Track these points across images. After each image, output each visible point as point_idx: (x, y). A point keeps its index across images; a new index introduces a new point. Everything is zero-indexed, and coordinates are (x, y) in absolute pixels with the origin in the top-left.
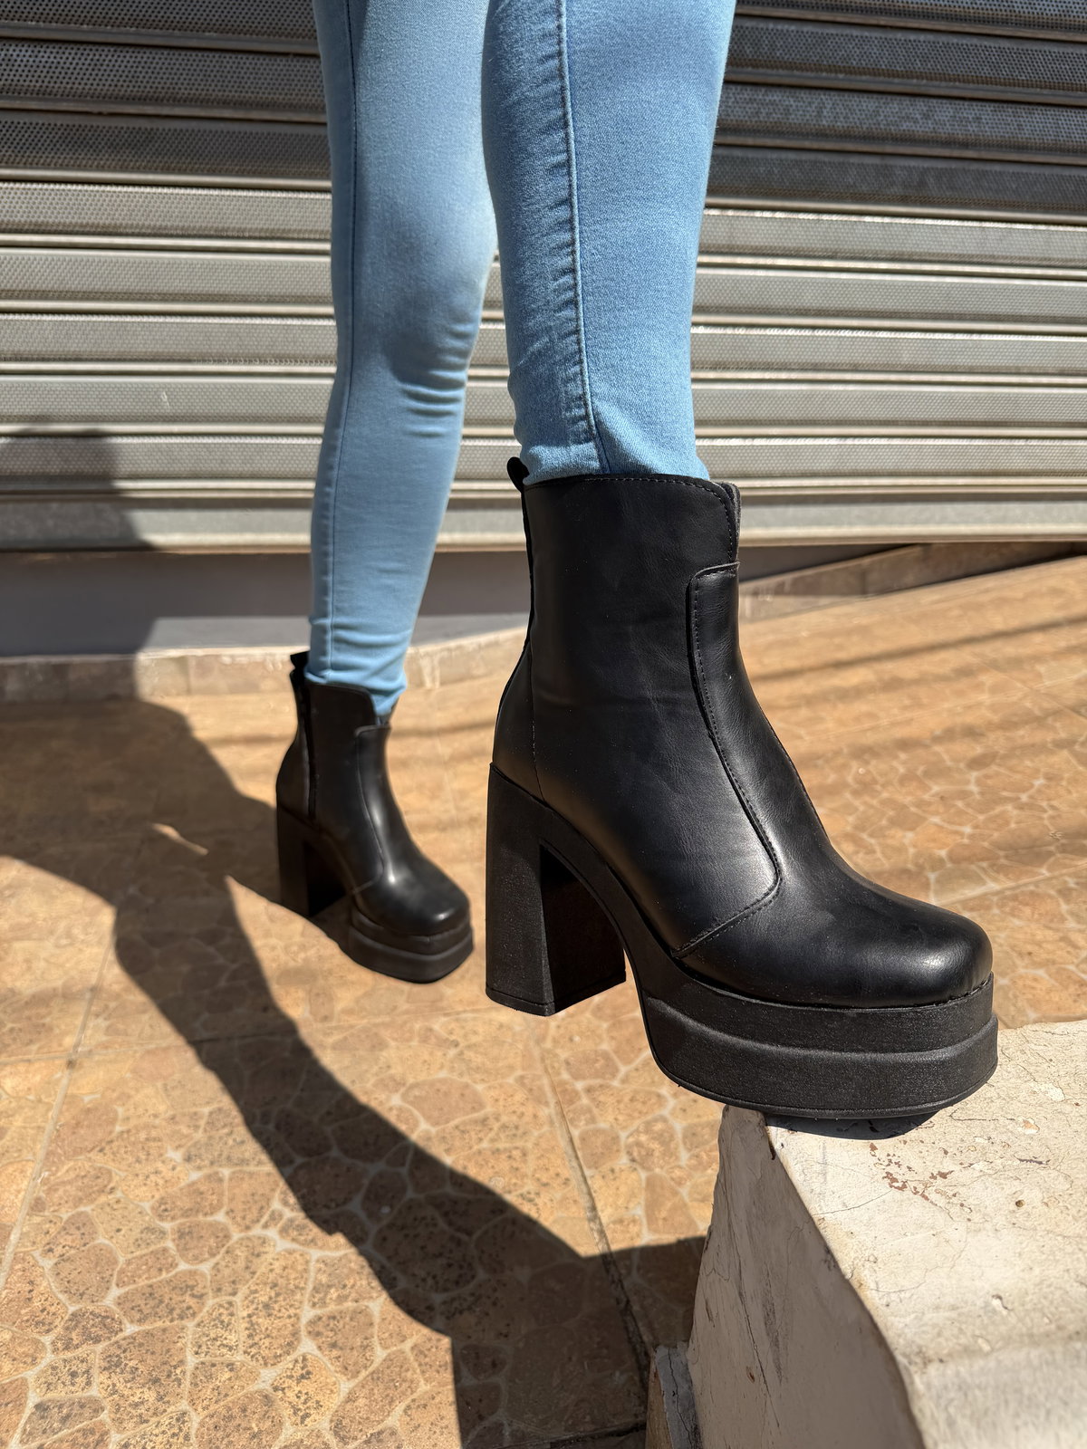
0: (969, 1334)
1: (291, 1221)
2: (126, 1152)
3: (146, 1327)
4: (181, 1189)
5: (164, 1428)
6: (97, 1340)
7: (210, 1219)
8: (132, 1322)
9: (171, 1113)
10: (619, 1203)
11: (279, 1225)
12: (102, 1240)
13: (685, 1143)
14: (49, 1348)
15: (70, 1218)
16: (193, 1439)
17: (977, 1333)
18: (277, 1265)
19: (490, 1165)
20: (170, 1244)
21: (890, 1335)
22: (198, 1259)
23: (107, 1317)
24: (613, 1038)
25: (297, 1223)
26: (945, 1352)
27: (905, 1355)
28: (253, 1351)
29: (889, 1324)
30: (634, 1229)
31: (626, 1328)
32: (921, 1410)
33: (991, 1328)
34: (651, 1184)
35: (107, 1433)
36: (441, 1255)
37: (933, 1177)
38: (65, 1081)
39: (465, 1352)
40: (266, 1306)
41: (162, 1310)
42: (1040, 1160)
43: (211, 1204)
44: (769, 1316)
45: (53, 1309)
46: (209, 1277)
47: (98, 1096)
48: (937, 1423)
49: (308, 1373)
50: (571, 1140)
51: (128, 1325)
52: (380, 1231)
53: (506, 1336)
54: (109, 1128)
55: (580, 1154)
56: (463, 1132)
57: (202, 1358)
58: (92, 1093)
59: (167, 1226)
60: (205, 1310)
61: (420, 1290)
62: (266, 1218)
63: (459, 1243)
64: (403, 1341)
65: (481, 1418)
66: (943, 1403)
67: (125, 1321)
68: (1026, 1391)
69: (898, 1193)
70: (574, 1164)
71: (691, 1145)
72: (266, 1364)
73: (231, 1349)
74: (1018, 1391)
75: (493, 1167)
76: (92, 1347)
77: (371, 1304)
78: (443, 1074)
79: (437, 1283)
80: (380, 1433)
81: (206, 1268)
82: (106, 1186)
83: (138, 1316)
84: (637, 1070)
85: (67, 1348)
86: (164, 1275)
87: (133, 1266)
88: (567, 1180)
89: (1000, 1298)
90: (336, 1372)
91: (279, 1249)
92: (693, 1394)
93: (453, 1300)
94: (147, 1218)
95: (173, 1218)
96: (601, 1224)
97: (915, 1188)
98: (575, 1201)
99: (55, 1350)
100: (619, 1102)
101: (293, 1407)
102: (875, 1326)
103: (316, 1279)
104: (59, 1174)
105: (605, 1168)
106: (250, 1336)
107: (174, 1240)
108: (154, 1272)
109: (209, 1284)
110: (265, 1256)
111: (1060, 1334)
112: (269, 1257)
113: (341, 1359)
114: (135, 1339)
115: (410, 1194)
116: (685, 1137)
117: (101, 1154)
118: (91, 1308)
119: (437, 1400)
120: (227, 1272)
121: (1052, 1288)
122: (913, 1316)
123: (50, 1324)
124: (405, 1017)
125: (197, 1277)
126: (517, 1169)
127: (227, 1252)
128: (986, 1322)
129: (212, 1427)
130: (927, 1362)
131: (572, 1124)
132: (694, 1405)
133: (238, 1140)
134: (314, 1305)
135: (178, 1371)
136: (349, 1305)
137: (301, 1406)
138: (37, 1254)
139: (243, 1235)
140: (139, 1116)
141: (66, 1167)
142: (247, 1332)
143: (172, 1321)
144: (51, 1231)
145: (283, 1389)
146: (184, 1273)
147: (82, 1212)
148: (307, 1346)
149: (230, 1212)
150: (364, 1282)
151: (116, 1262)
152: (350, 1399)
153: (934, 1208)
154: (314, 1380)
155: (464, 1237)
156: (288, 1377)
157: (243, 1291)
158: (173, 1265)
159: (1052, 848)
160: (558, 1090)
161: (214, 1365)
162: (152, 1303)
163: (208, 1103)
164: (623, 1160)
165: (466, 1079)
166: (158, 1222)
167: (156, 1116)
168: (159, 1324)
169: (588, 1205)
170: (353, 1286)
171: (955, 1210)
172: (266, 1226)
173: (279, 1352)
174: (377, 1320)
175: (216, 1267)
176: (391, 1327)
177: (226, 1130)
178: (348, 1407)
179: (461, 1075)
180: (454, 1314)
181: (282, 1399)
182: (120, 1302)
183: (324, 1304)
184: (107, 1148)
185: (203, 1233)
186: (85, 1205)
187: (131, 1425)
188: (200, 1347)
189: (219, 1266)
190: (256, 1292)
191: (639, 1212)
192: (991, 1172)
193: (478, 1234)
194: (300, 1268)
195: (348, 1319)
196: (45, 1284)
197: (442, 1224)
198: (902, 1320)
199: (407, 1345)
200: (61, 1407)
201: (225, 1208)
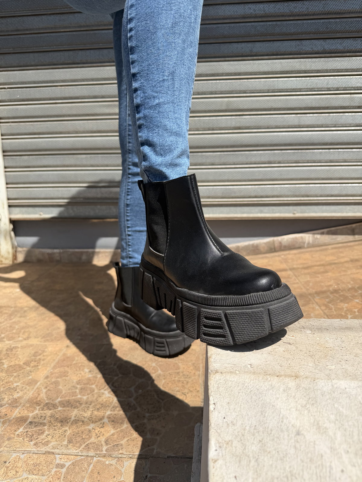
0: (234, 370)
2: (74, 368)
4: (85, 378)
5: (60, 433)
6: (50, 410)
7: (91, 386)
8: (61, 407)
11: (109, 390)
12: (60, 387)
14: (38, 409)
15: (54, 381)
16: (66, 436)
17: (238, 370)
20: (78, 391)
21: (210, 367)
22: (84, 395)
23: (55, 405)
26: (224, 372)
27: (211, 370)
28: (90, 419)
33: (243, 370)
35: (45, 431)
36: (152, 404)
38: (65, 350)
40: (98, 409)
41: (70, 405)
42: (290, 343)
45: (42, 401)
46: (85, 400)
48: (214, 387)
49: (103, 427)
52: (137, 395)
53: (164, 427)
54: (72, 362)
56: (171, 375)
57: (76, 418)
59: (79, 386)
60: (81, 407)
63: (159, 402)
65: (149, 446)
67: (59, 406)
72: (93, 423)
73: (84, 417)
74: (243, 384)
79: (149, 410)
80: (118, 445)
81: (85, 398)
82: (66, 375)
83: (63, 406)
85: (42, 410)
86: (73, 398)
87: (66, 394)
89: (251, 365)
90: (111, 428)
91: (107, 396)
93: (152, 416)
94: (74, 384)
95: (81, 385)
99: (39, 410)
101: (96, 434)
104: (55, 371)
106: (91, 415)
108: (71, 396)
111: (264, 374)
112: (103, 398)
113: (114, 425)
114: (60, 411)
115: (149, 388)
117: (68, 368)
118: (52, 402)
120: (90, 399)
122: (220, 364)
123: (40, 404)
125: (82, 399)
126: (184, 385)
127: (92, 395)
128: (242, 368)
129: (72, 435)
130: (217, 372)
134: (111, 411)
135: (69, 420)
137: (98, 434)
138: (43, 388)
139: (98, 391)
140: (81, 360)
141: (57, 370)
143: (71, 408)
144: (48, 383)
145: (95, 429)
146: (79, 398)
147: (58, 380)
148: (106, 420)
149: (97, 386)
151: (62, 393)
152: (113, 435)
155: (161, 401)
156: (97, 427)
157: (93, 404)
158: (77, 396)
161: (78, 420)
162: (68, 403)
163: (101, 359)
165: (177, 362)
166: (76, 385)
172: (105, 390)
173: (97, 420)
175: (88, 398)
177: (103, 366)
178: (111, 437)
180: (151, 419)
181: (94, 432)
182: (59, 402)
183: (114, 411)
184: (70, 366)
185: (87, 389)
187: (52, 430)
188: (76, 416)
190: (96, 405)
194: (111, 401)
196: (42, 395)
197: (156, 397)
198: (217, 364)
200: (35, 423)
201: (96, 384)
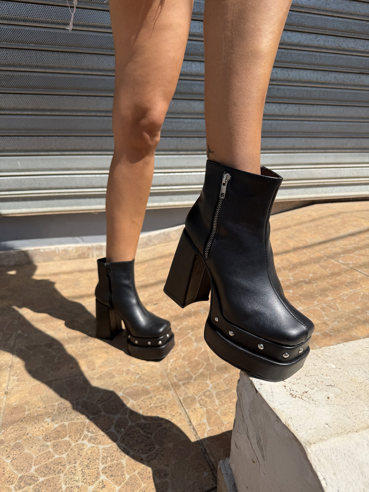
0: (321, 435)
1: (91, 437)
2: (30, 421)
3: (47, 478)
4: (52, 431)
6: (30, 484)
7: (63, 439)
8: (41, 477)
9: (44, 406)
10: (198, 419)
11: (88, 439)
12: (26, 451)
13: (217, 398)
14: (13, 489)
15: (14, 445)
17: (323, 434)
18: (88, 452)
19: (155, 411)
20: (51, 450)
21: (299, 438)
22: (61, 453)
23: (32, 476)
24: (189, 367)
25: (93, 437)
26: (315, 441)
27: (304, 443)
28: (85, 481)
29: (298, 435)
30: (204, 427)
31: (206, 458)
32: (310, 458)
33: (326, 433)
34: (207, 412)
36: (143, 442)
37: (303, 393)
38: (5, 399)
39: (155, 472)
40: (87, 466)
41: (51, 471)
42: (332, 385)
43: (63, 435)
44: (259, 442)
45: (13, 476)
46: (66, 459)
47: (18, 403)
48: (315, 461)
49: (104, 486)
50: (180, 401)
51: (40, 478)
52: (122, 437)
53: (168, 466)
54: (24, 413)
55: (183, 405)
56: (145, 402)
57: (68, 486)
58: (15, 402)
59: (49, 443)
60: (66, 470)
61: (138, 454)
62: (83, 437)
63: (148, 438)
64: (135, 471)
66: (316, 455)
67: (39, 477)
68: (338, 449)
69: (294, 398)
70: (182, 408)
71: (219, 398)
72: (90, 485)
73: (77, 481)
74: (336, 449)
75: (156, 412)
76: (29, 487)
77: (122, 461)
78: (135, 384)
79: (143, 451)
81: (64, 456)
82: (25, 433)
83: (43, 475)
84: (198, 376)
85: (20, 489)
86: (50, 460)
87: (39, 458)
88: (180, 413)
89: (327, 424)
90: (114, 484)
91: (88, 447)
92: (232, 473)
93: (149, 456)
94: (41, 442)
95: (50, 441)
96: (193, 426)
97: (299, 397)
98: (184, 420)
99: (16, 490)
100: (194, 387)
102: (295, 436)
103: (103, 455)
104: (8, 431)
105: (192, 408)
106: (83, 476)
107: (52, 448)
108: (46, 459)
109: (66, 461)
110: (84, 449)
111: (345, 432)
112: (86, 450)
113: (115, 480)
114: (43, 482)
115: (130, 424)
116: (216, 396)
117: (22, 422)
118: (26, 474)
119: (148, 488)
120: (72, 456)
121: (341, 420)
122: (305, 432)
123: (12, 481)
124: (120, 367)
125: (62, 459)
126: (164, 412)
127: (71, 450)
128: (325, 431)
130: (310, 444)
131: (180, 396)
132: (233, 477)
133: (69, 412)
134: (103, 463)
135: (60, 491)
136: (115, 462)
138: (4, 458)
139: (75, 443)
140: (33, 408)
141: (10, 428)
142: (82, 475)
143: (55, 475)
144: (8, 450)
146: (57, 458)
147: (18, 443)
148: (103, 477)
149: (70, 437)
150: (119, 454)
151: (33, 458)
153: (305, 402)
154: (106, 488)
155: (150, 436)
156: (98, 488)
157: (78, 462)
158: (53, 456)
159: (317, 295)
160: (174, 385)
161: (72, 487)
162: (47, 470)
163: (57, 401)
164: (198, 405)
165: (143, 385)
166: (45, 443)
167: (39, 407)
168: (51, 476)
169: (188, 420)
170: (115, 456)
171: (311, 402)
172: (83, 440)
173: (93, 480)
174: (125, 466)
176: (130, 467)
177: (65, 410)
179: (141, 384)
180: (150, 461)
182: (36, 471)
183: (106, 462)
184: (24, 420)
185: (62, 444)
186: (19, 440)
188: (66, 482)
189: (69, 455)
190: (83, 462)
191: (205, 421)
192: (319, 390)
193: (154, 434)
194: (96, 452)
195: (115, 467)
196: (9, 468)
197: (142, 432)
198: (302, 433)
199: (136, 473)
201: (68, 436)
